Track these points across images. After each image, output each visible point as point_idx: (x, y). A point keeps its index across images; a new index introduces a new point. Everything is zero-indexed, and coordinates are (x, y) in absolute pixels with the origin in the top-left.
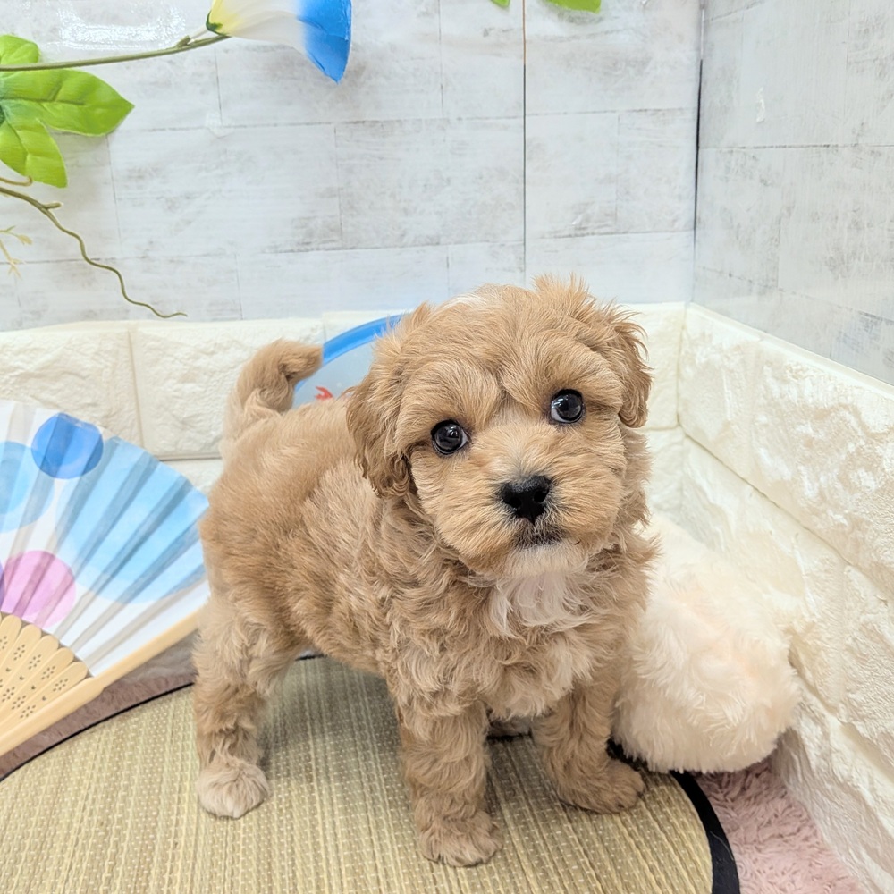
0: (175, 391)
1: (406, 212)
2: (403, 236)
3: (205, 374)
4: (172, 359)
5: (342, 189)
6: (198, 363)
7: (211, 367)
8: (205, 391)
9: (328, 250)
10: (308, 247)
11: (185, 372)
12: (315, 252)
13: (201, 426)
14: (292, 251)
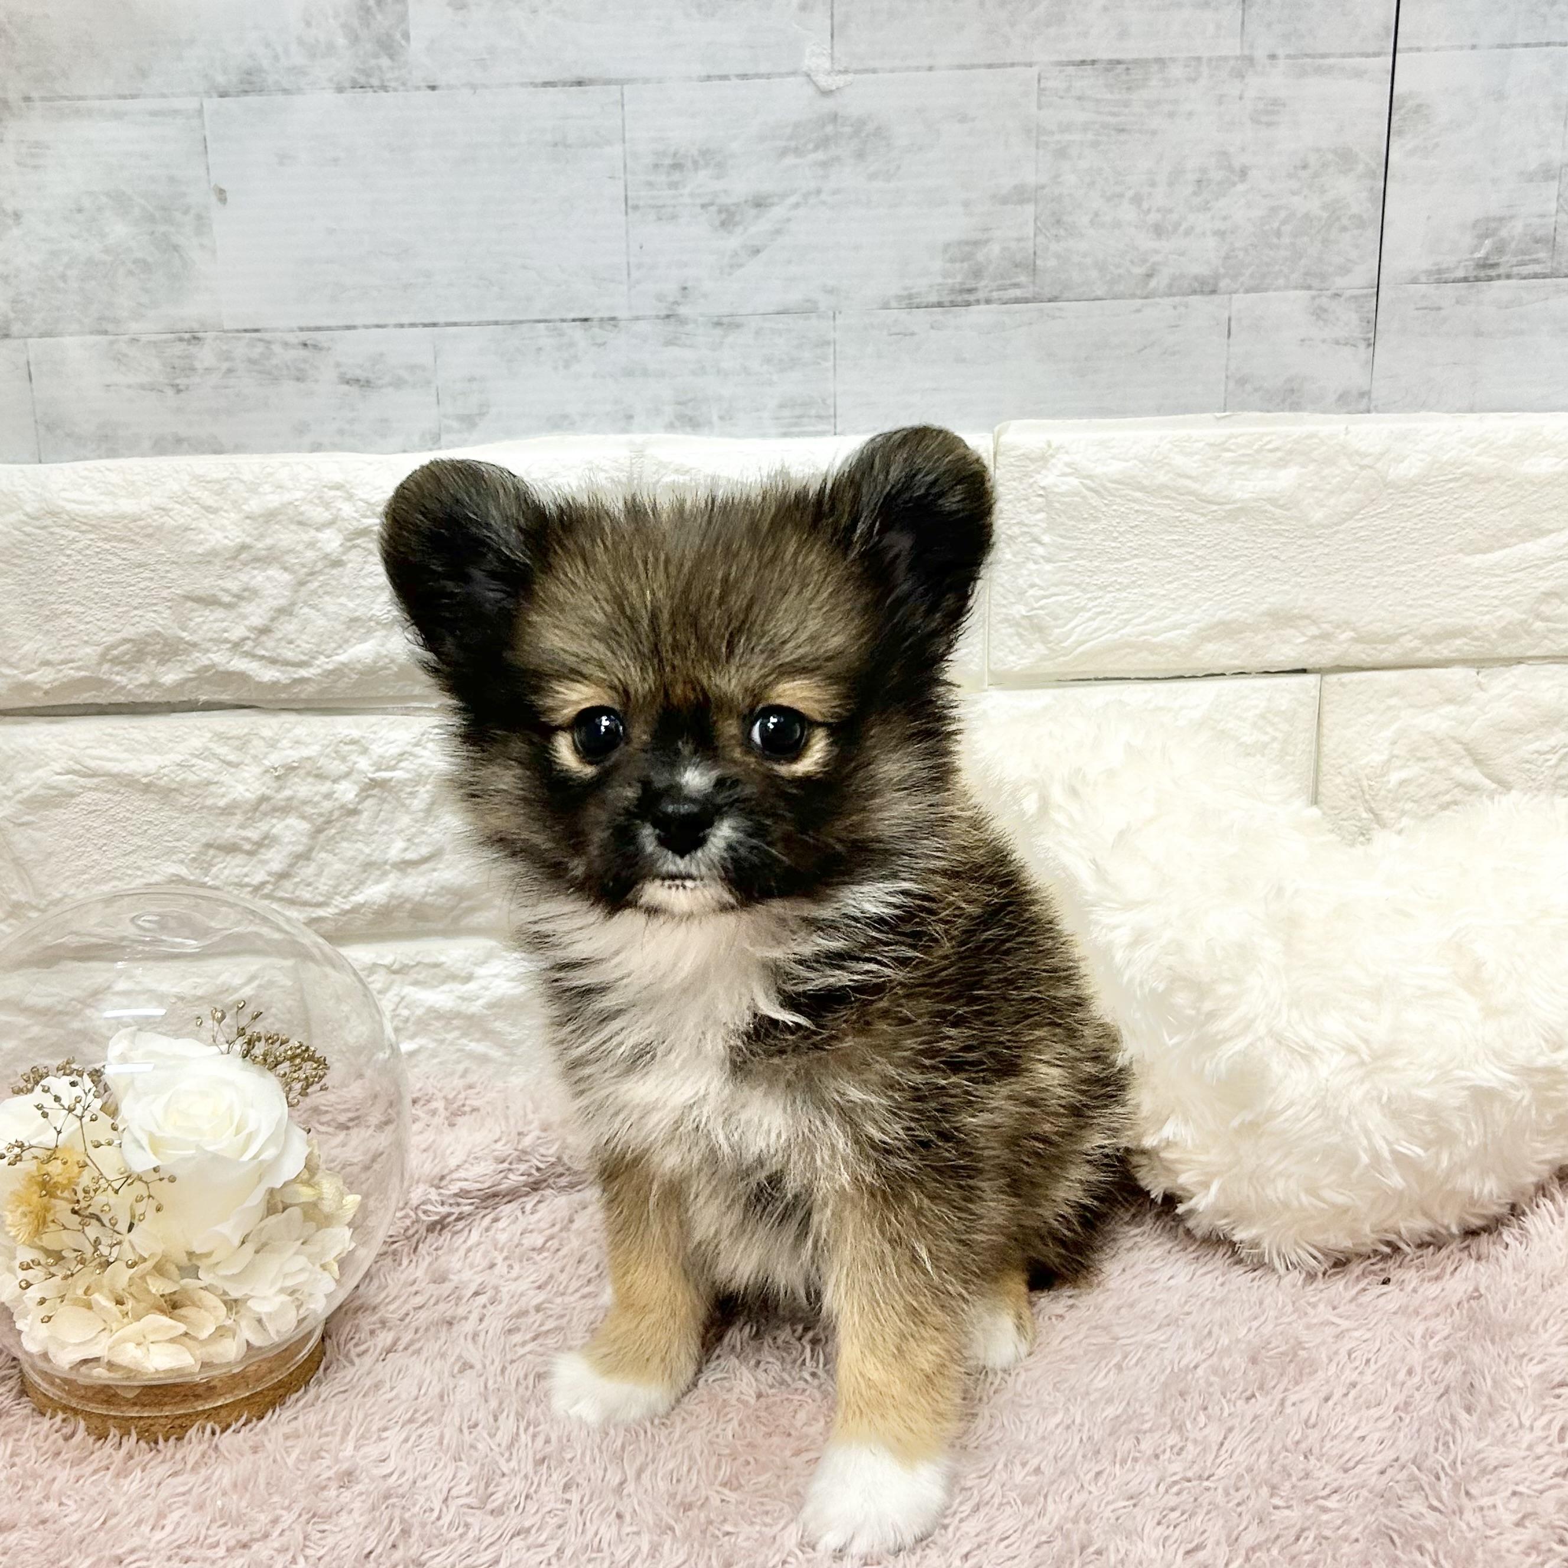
1: (1158, 230)
2: (1149, 275)
5: (1043, 187)
9: (1006, 303)
10: (971, 298)
12: (983, 307)
14: (940, 305)
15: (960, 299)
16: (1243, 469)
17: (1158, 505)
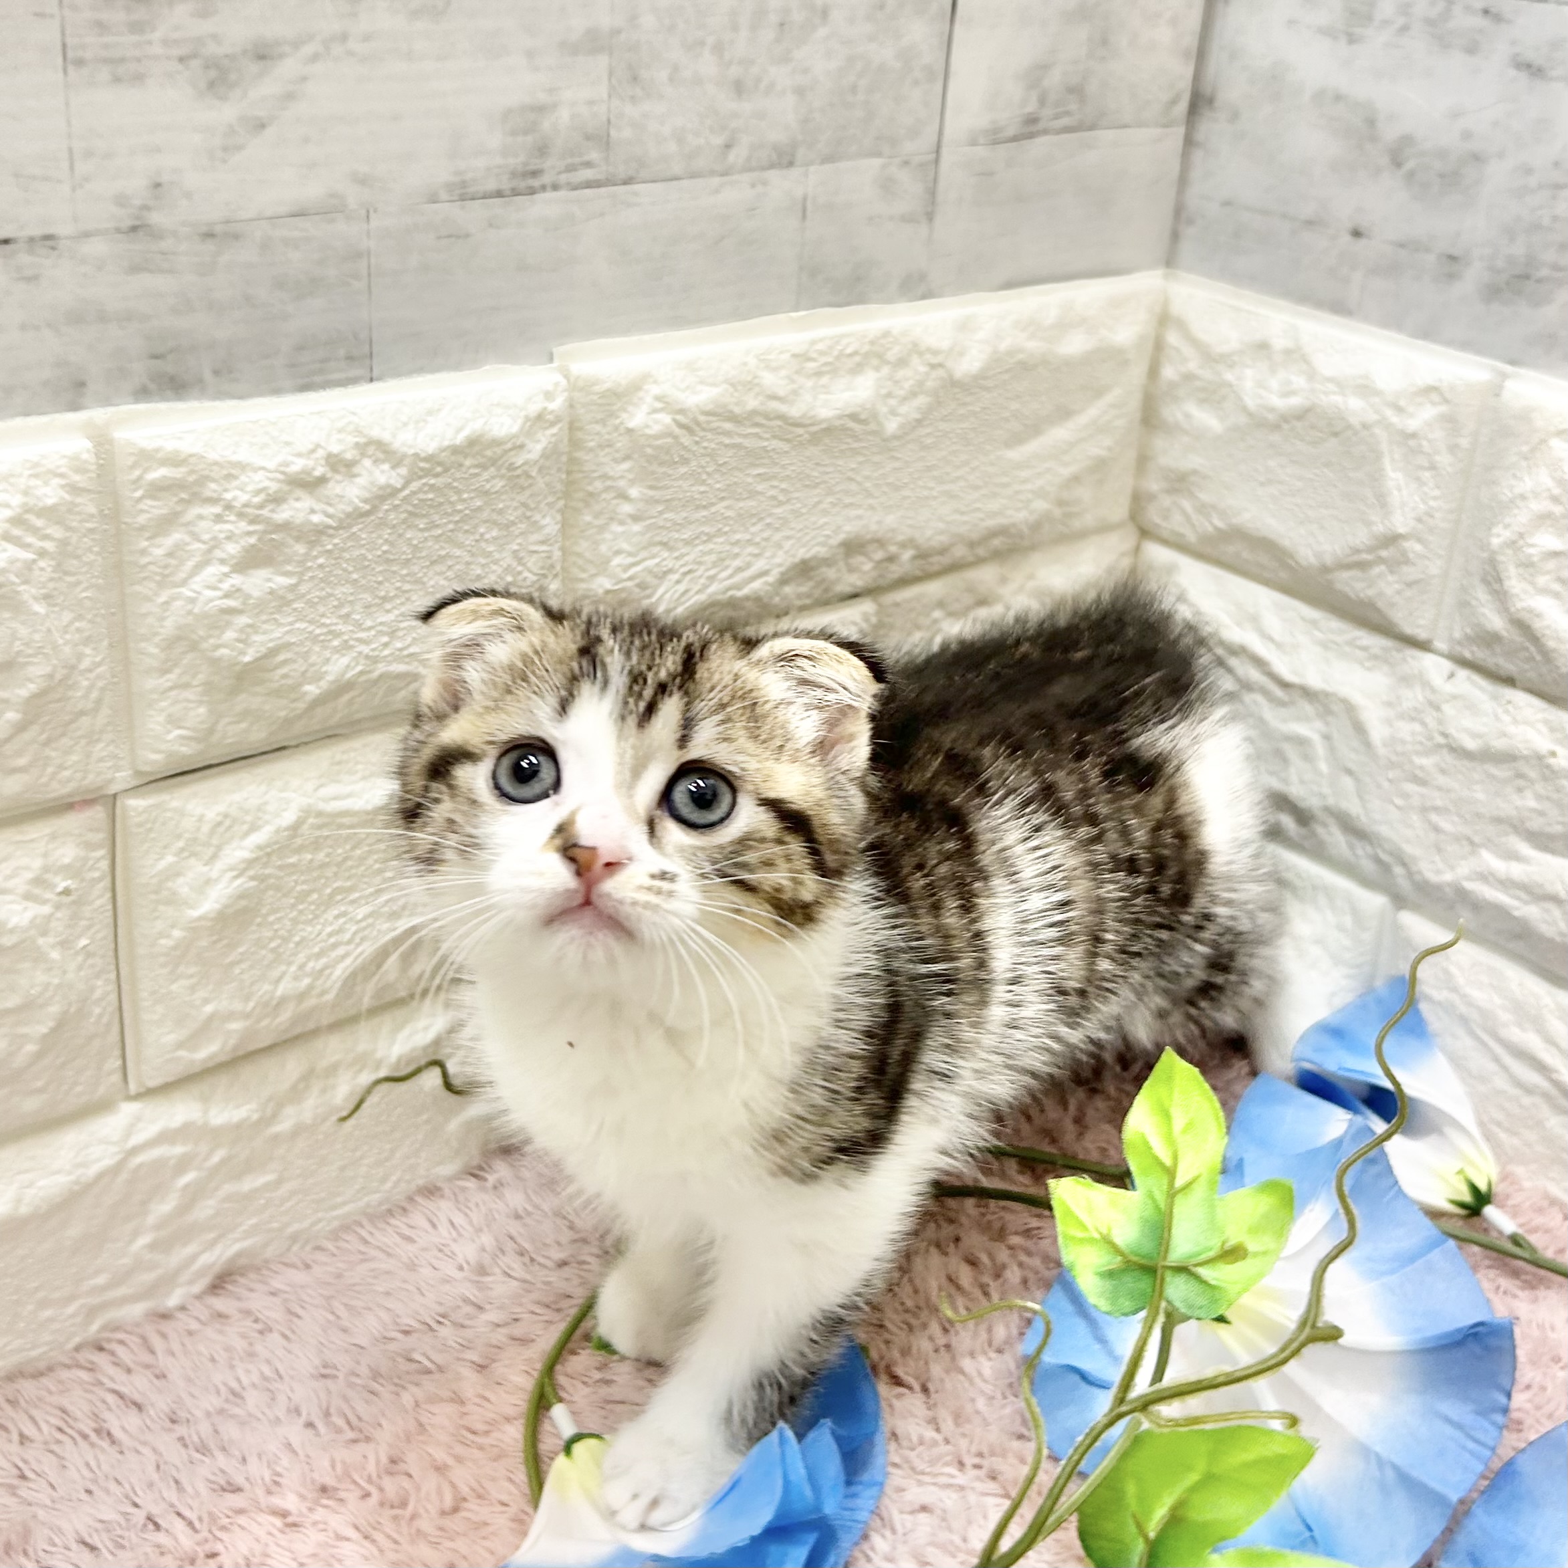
0: (227, 596)
1: (739, 88)
2: (728, 146)
3: (298, 539)
4: (217, 510)
5: (618, 32)
6: (283, 514)
7: (316, 519)
8: (296, 585)
9: (575, 188)
10: (536, 183)
11: (252, 540)
12: (549, 195)
13: (285, 676)
14: (499, 194)
15: (522, 184)
16: (825, 380)
17: (745, 436)
